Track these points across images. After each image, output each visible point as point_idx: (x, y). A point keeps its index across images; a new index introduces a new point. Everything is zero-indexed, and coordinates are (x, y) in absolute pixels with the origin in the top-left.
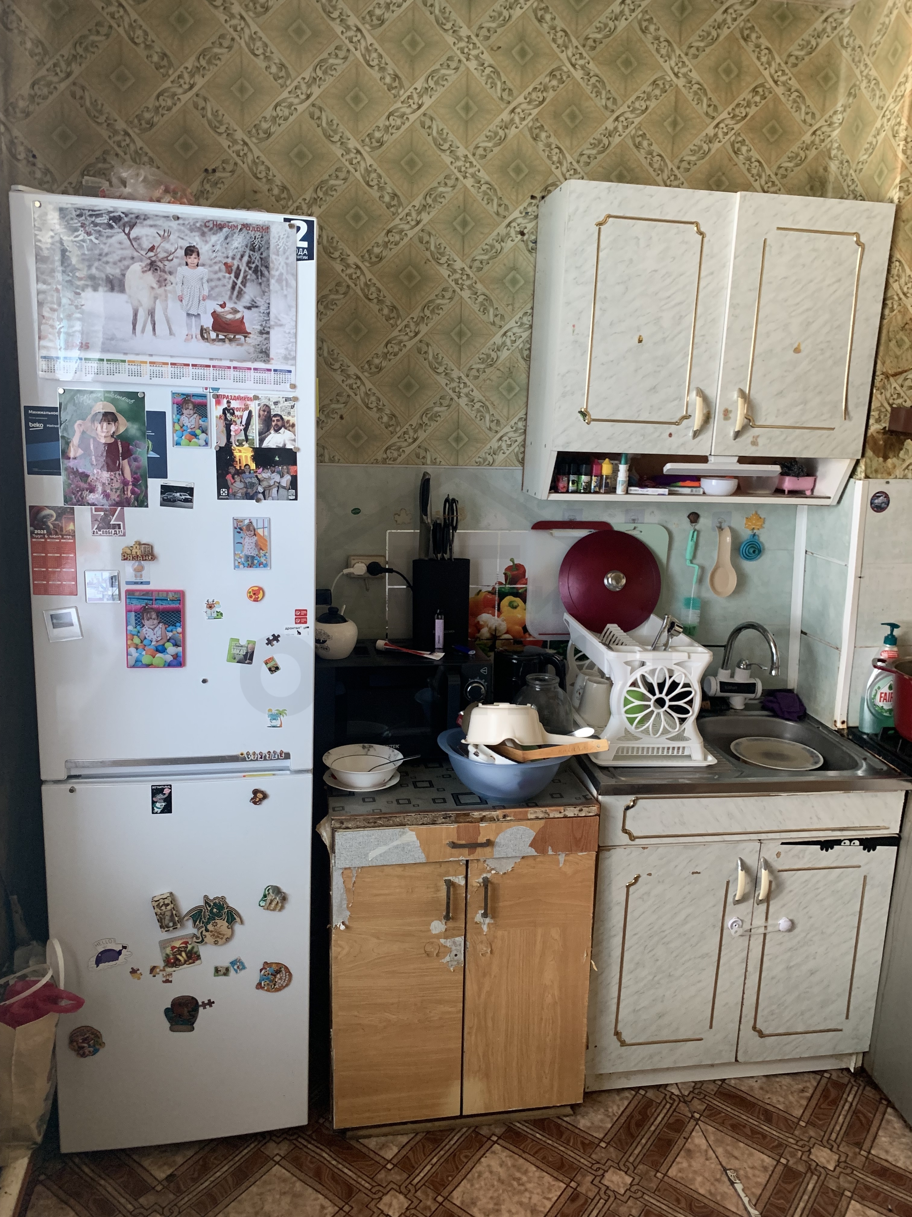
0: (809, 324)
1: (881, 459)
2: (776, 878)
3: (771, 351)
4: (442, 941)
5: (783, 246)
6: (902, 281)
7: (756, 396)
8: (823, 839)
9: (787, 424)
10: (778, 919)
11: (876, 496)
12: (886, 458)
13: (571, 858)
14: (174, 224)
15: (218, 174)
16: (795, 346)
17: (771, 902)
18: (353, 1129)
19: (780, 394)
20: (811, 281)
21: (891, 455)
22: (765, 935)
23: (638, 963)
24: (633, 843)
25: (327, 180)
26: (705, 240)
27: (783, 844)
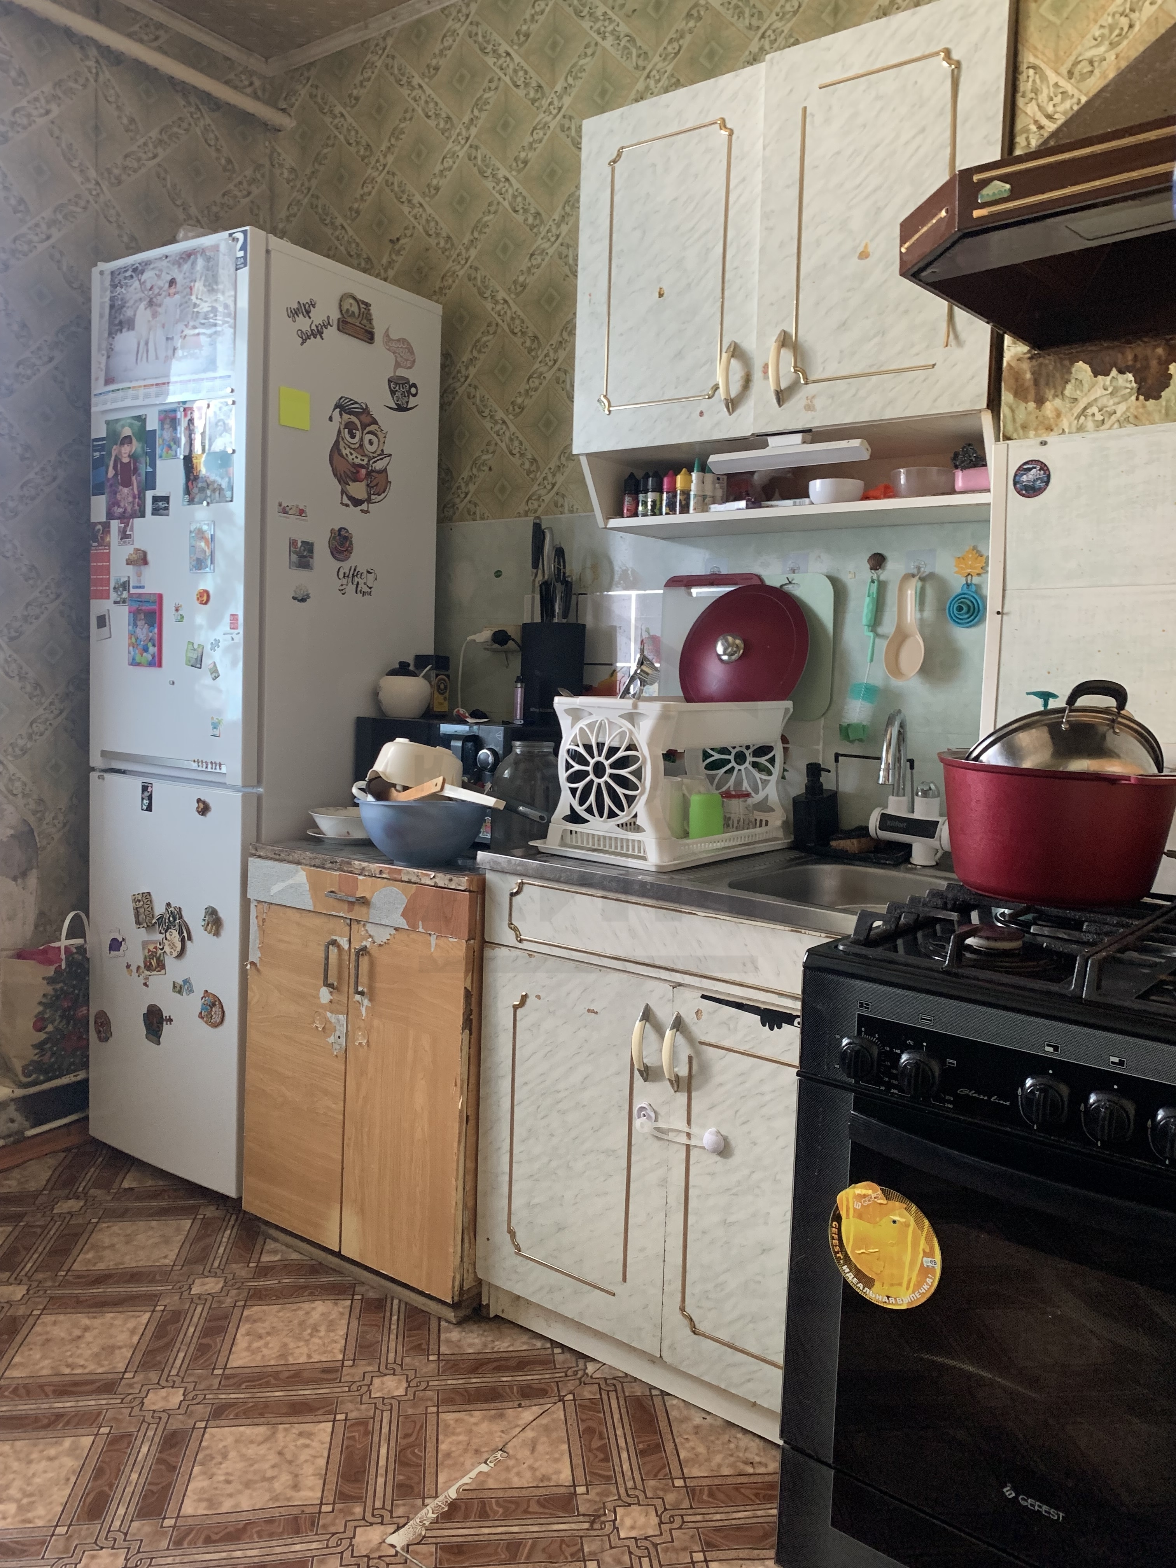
0: (879, 210)
1: (1032, 405)
2: (698, 1053)
3: (825, 265)
4: (329, 1014)
5: (830, 108)
6: (1043, 97)
7: (808, 336)
8: (763, 1006)
9: (856, 371)
10: (704, 1127)
11: (1023, 469)
12: (1040, 401)
13: (442, 942)
14: (165, 263)
15: (402, 242)
16: (860, 249)
17: (693, 1094)
18: (267, 1223)
19: (843, 326)
20: (877, 146)
21: (1049, 394)
22: (688, 1147)
23: (530, 1130)
24: (520, 945)
25: (481, 219)
26: (734, 137)
27: (703, 997)
